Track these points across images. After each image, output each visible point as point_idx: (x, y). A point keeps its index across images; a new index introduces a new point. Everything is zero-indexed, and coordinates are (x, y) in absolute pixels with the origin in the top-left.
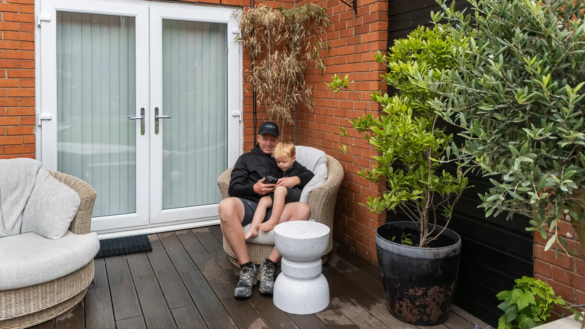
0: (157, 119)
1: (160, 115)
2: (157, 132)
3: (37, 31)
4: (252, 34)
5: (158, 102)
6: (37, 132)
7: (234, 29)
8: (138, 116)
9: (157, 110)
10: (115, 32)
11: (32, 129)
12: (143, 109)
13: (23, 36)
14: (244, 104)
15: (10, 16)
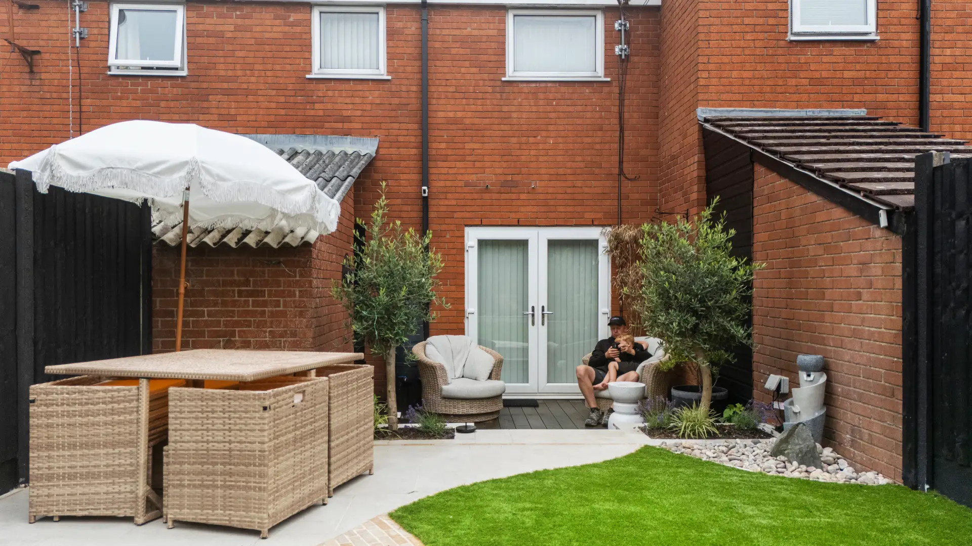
0: (543, 315)
1: (546, 311)
2: (543, 324)
3: (466, 254)
4: (616, 248)
5: (544, 302)
6: (466, 321)
7: (603, 244)
8: (530, 312)
9: (543, 307)
10: (514, 252)
11: (463, 319)
12: (533, 308)
13: (458, 257)
14: (612, 304)
15: (451, 245)
